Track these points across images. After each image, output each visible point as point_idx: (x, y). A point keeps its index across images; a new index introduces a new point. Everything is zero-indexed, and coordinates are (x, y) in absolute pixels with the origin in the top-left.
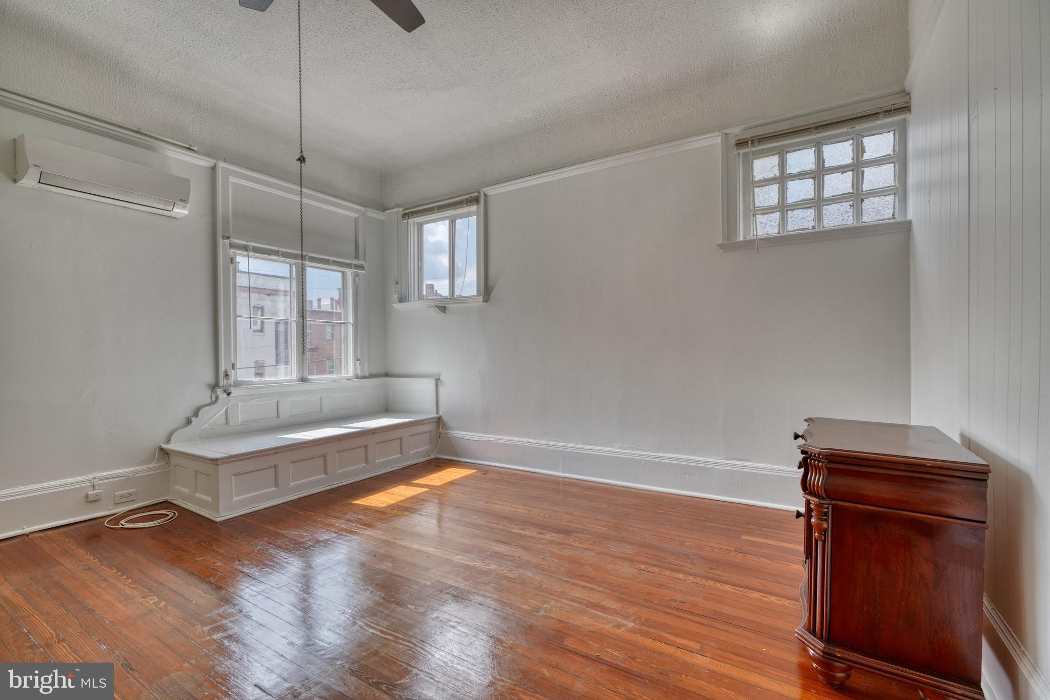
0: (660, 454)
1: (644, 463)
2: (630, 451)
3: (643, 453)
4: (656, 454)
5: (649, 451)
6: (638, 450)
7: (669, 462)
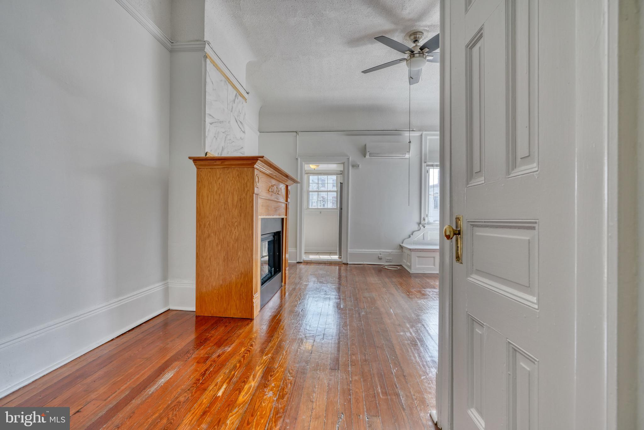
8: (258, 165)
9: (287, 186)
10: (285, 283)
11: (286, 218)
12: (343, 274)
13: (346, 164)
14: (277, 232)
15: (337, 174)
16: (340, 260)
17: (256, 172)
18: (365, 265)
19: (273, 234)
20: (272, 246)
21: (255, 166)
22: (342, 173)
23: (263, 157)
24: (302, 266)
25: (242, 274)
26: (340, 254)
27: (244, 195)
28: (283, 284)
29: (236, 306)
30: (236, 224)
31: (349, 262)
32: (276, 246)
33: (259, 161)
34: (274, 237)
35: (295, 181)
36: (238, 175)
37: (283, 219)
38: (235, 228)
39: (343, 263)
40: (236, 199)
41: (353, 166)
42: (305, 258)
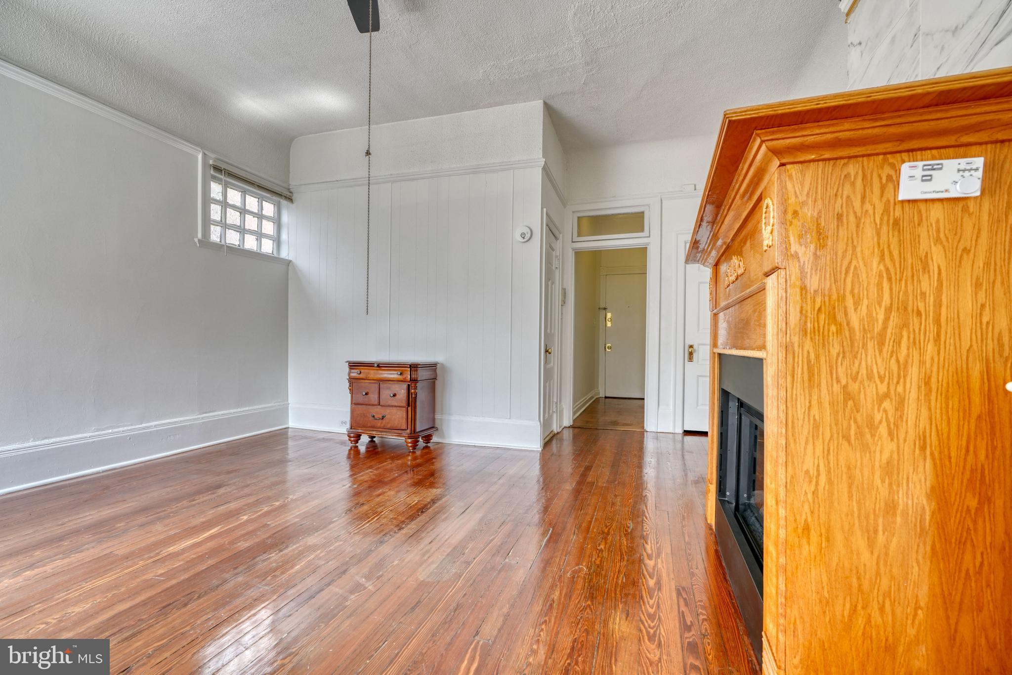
0: (144, 425)
1: (128, 438)
2: (110, 431)
3: (126, 428)
4: (140, 426)
5: (132, 425)
6: (118, 427)
7: (155, 429)
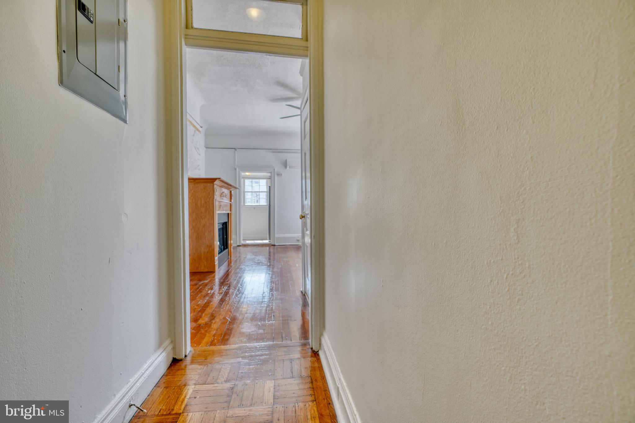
8: (217, 182)
9: (231, 192)
10: (231, 257)
11: (231, 213)
12: (272, 251)
13: (273, 173)
14: (225, 222)
15: (267, 179)
16: (270, 243)
17: (215, 186)
18: (288, 246)
19: (222, 224)
20: (221, 232)
21: (215, 183)
22: (270, 178)
23: (220, 178)
24: (241, 248)
25: (207, 246)
26: (270, 239)
27: (208, 200)
28: (230, 257)
29: (204, 265)
30: (203, 217)
31: (277, 243)
32: (225, 231)
33: (217, 180)
34: (223, 225)
35: (236, 188)
36: (204, 188)
37: (228, 214)
38: (203, 219)
39: (272, 245)
40: (203, 202)
41: (278, 175)
42: (243, 242)
